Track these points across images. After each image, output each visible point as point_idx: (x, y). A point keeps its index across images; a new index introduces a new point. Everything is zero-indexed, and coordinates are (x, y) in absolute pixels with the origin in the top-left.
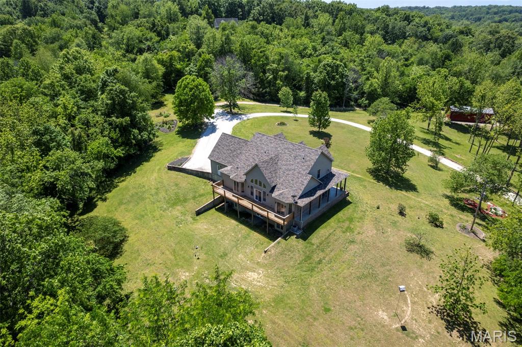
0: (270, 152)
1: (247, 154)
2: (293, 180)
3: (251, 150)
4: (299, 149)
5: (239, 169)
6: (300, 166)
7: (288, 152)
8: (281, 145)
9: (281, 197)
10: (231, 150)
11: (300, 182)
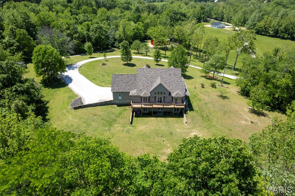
0: (154, 76)
1: (141, 81)
2: (177, 86)
3: (142, 78)
4: (169, 71)
5: (142, 90)
6: (175, 78)
7: (164, 74)
8: (158, 71)
9: (178, 95)
10: (125, 82)
11: (181, 85)
